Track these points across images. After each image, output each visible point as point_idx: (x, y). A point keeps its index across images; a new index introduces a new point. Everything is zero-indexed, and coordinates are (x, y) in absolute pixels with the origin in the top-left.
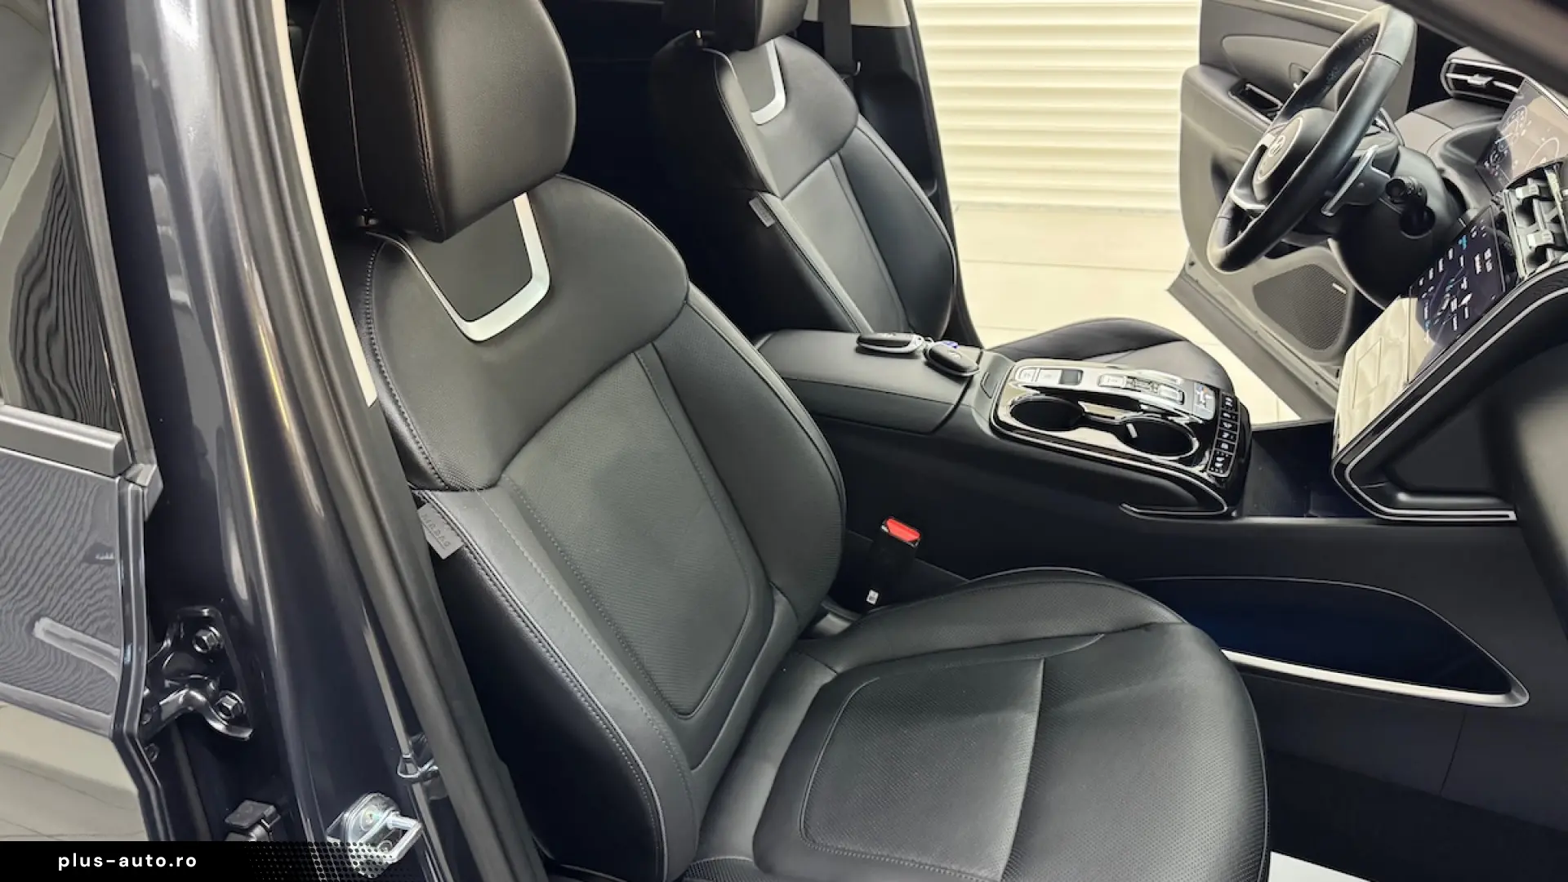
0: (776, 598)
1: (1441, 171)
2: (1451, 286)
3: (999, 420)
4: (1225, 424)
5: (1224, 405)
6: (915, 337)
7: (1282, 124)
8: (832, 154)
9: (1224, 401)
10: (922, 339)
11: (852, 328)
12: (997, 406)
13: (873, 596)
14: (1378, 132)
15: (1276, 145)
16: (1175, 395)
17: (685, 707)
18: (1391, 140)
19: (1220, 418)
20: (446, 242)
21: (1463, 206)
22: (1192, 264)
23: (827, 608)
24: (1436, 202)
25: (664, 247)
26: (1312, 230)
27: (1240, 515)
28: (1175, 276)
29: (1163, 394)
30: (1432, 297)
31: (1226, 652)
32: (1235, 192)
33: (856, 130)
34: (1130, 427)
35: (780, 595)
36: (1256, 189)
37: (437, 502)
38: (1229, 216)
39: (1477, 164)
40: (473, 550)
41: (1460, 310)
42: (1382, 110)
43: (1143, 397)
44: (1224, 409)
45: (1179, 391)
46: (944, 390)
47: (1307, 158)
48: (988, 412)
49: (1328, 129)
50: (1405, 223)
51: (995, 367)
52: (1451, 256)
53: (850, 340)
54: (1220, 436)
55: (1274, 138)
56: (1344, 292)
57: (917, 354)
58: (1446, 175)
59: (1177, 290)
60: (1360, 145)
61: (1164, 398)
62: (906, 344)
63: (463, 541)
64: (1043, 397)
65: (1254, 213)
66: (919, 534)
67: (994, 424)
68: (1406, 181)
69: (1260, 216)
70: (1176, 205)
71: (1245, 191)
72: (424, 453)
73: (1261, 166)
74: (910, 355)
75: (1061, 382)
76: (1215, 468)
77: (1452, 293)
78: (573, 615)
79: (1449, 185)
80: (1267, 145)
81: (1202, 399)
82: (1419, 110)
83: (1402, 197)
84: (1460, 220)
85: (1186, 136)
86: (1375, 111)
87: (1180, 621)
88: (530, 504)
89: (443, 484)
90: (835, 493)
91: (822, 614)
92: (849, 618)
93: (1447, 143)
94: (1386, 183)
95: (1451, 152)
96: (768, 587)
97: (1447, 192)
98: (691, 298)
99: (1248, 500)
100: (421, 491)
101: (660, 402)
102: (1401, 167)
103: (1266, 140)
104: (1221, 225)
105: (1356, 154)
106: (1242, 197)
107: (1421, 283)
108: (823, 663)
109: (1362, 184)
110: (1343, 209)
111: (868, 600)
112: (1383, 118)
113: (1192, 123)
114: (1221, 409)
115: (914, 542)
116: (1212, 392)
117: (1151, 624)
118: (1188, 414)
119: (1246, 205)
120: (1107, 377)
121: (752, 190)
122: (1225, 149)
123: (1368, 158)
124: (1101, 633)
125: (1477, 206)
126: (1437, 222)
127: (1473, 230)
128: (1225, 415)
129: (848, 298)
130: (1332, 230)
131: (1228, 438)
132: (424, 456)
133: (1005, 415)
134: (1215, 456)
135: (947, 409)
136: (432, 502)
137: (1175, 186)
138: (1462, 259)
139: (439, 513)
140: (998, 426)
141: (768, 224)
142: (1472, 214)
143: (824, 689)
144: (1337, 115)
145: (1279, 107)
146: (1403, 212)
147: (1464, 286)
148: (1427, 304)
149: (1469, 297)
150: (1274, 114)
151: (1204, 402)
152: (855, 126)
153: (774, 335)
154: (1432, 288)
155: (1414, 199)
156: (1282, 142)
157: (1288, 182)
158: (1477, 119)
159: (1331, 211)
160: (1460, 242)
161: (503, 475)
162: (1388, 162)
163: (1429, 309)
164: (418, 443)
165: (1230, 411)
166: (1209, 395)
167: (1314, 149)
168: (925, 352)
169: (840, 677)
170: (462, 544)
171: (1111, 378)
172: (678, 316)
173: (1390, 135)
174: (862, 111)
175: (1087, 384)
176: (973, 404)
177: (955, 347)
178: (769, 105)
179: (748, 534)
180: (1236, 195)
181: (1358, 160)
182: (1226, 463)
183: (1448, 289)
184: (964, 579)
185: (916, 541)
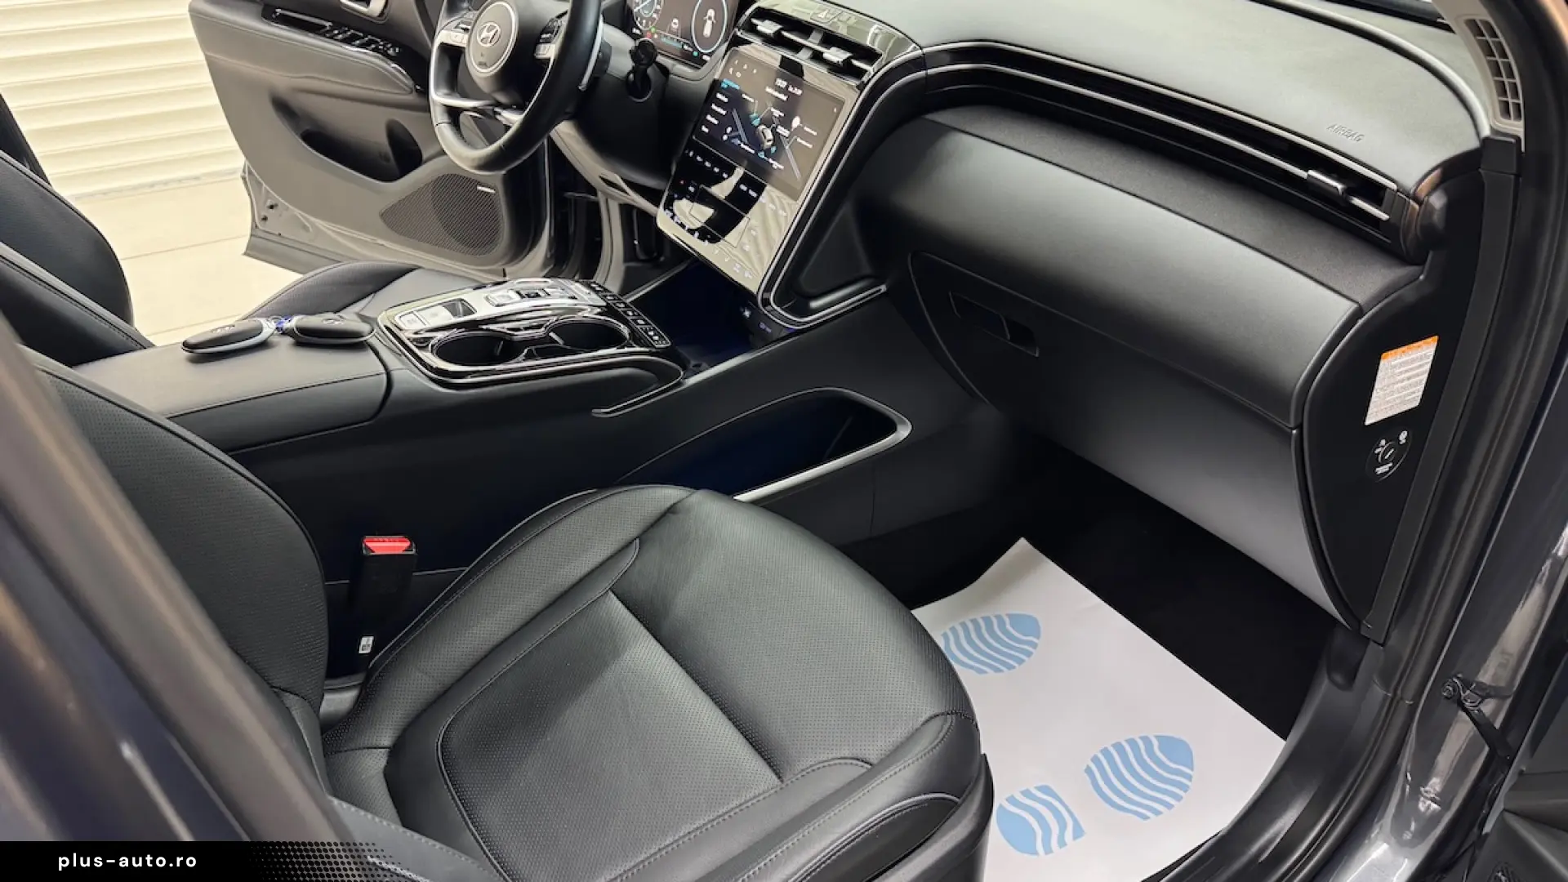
0: (288, 703)
2: (758, 119)
3: (443, 371)
4: (618, 305)
5: (597, 291)
9: (593, 288)
12: (420, 360)
13: (366, 644)
19: (609, 302)
22: (265, 218)
23: (321, 690)
32: (438, 96)
34: (553, 335)
35: (291, 696)
44: (602, 294)
50: (632, 87)
52: (724, 100)
54: (627, 315)
56: (492, 191)
59: (256, 251)
62: (258, 331)
66: (406, 539)
67: (435, 376)
71: (445, 92)
73: (473, 60)
75: (456, 315)
76: (656, 341)
77: (766, 123)
87: (687, 492)
91: (318, 700)
92: (353, 684)
96: (275, 695)
104: (446, 130)
106: (449, 98)
107: (706, 130)
108: (363, 746)
114: (599, 294)
115: (408, 550)
117: (669, 508)
119: (465, 104)
122: (286, 80)
124: (636, 539)
128: (609, 298)
131: (635, 315)
133: (443, 365)
134: (645, 332)
138: (745, 97)
154: (729, 129)
159: (586, 85)
160: (724, 85)
165: (607, 294)
169: (395, 751)
175: (485, 309)
176: (401, 366)
180: (442, 97)
182: (658, 334)
183: (755, 122)
185: (410, 546)
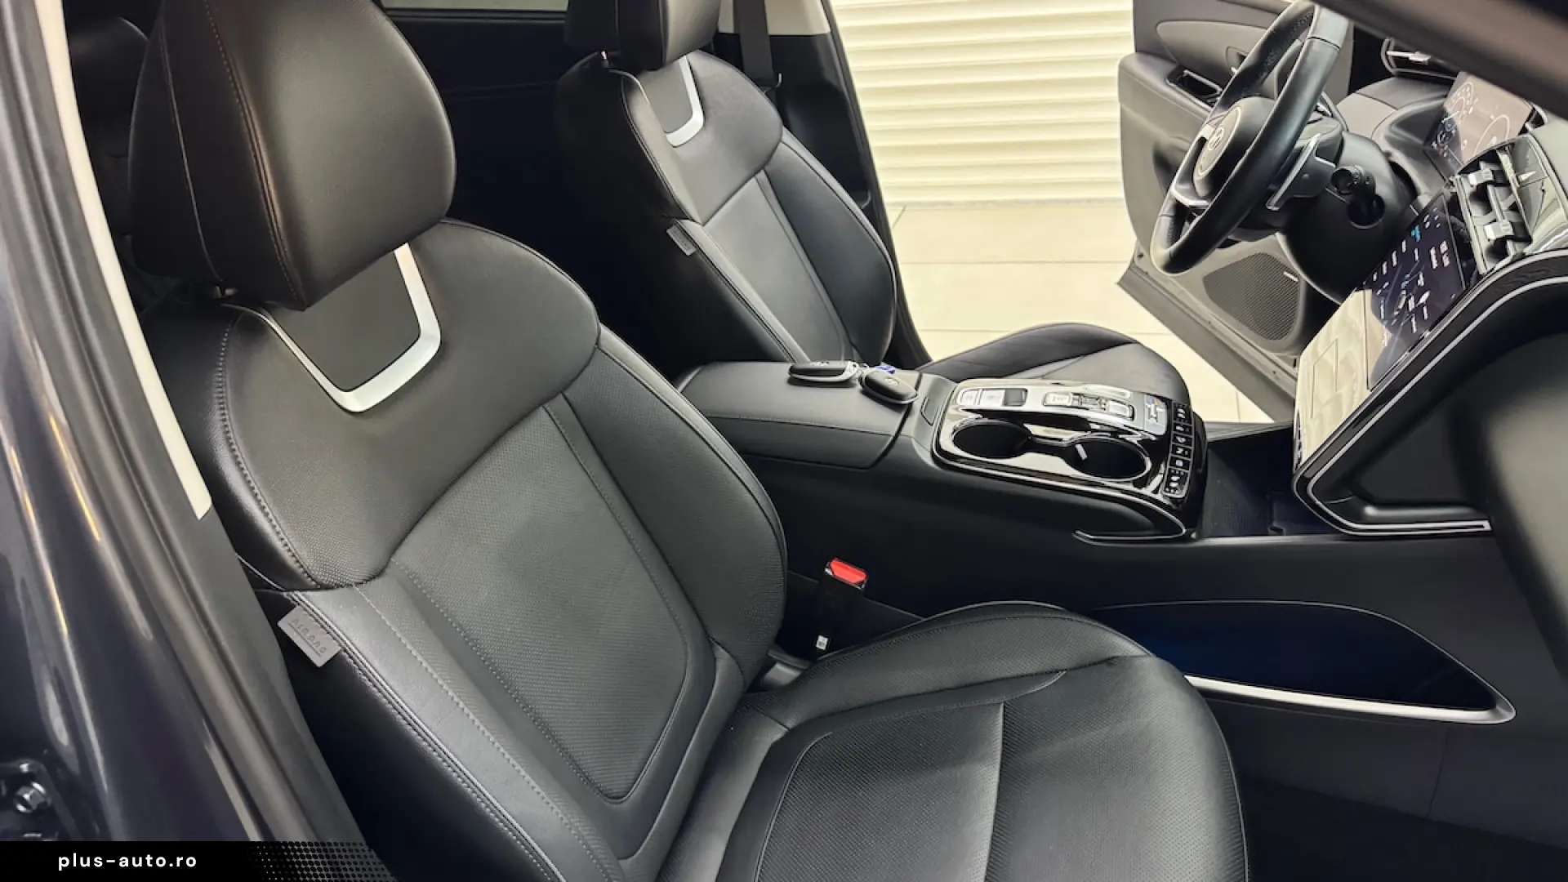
0: (717, 654)
1: (1387, 155)
2: (1407, 282)
3: (942, 450)
4: (1179, 439)
5: (1176, 417)
6: (850, 364)
7: (1219, 115)
8: (758, 171)
9: (1177, 413)
10: (857, 365)
11: (785, 356)
12: (939, 434)
13: (822, 642)
14: (1320, 119)
15: (1215, 138)
16: (1125, 411)
17: (616, 789)
18: (1334, 127)
19: (1173, 432)
20: (308, 310)
21: (1413, 192)
22: (1141, 256)
23: (775, 657)
24: (1385, 189)
25: (570, 291)
26: (1257, 226)
27: (1200, 537)
28: (1125, 267)
29: (1111, 410)
30: (1387, 294)
31: (1190, 679)
32: (1176, 188)
33: (781, 145)
34: (1079, 447)
35: (722, 650)
36: (1197, 186)
37: (309, 604)
38: (1172, 214)
39: (1425, 144)
40: (352, 654)
41: (1419, 309)
42: (1324, 95)
43: (1093, 415)
44: (1177, 422)
45: (1129, 406)
46: (883, 420)
47: (1248, 151)
48: (929, 443)
49: (1268, 119)
50: (1354, 212)
51: (935, 391)
52: (1404, 249)
53: (782, 370)
54: (1174, 452)
55: (1213, 130)
56: (1296, 280)
57: (853, 382)
58: (1392, 159)
59: (1126, 283)
60: (1303, 134)
61: (1112, 414)
62: (841, 372)
63: (340, 645)
64: (986, 420)
65: (1196, 210)
66: (864, 574)
67: (935, 452)
68: (1352, 170)
69: (1203, 214)
70: (1120, 193)
71: (1187, 187)
72: (289, 550)
73: (1201, 161)
74: (846, 384)
75: (1005, 404)
76: (1170, 488)
77: (1408, 289)
78: (472, 717)
79: (1396, 168)
80: (1207, 138)
81: (1152, 413)
82: (1360, 91)
83: (1349, 188)
84: (1411, 206)
85: (1127, 127)
86: (1317, 96)
87: (1143, 653)
88: (425, 588)
89: (314, 583)
90: (774, 537)
91: (769, 664)
92: (800, 667)
93: (1391, 125)
94: (1331, 174)
95: (1395, 133)
96: (708, 643)
97: (1394, 176)
98: (602, 343)
99: (1207, 519)
100: (291, 593)
101: (575, 456)
102: (1346, 154)
103: (1205, 132)
104: (1164, 223)
105: (1298, 145)
106: (1182, 192)
107: (1375, 278)
108: (771, 718)
109: (1306, 176)
110: (1288, 202)
111: (818, 646)
112: (1324, 102)
113: (1130, 112)
114: (1173, 421)
115: (860, 583)
116: (1163, 404)
117: (1113, 658)
118: (1137, 430)
119: (1189, 202)
120: (1052, 395)
121: (670, 218)
122: (1166, 138)
123: (1312, 147)
124: (1062, 671)
125: (1428, 190)
126: (1387, 209)
127: (1425, 219)
128: (1178, 428)
129: (780, 325)
130: (1280, 223)
131: (1183, 454)
132: (290, 554)
133: (948, 444)
134: (1170, 475)
135: (885, 441)
136: (302, 604)
137: (1118, 174)
138: (1416, 252)
139: (311, 615)
140: (940, 454)
141: (688, 253)
142: (1424, 200)
143: (775, 748)
144: (1277, 103)
145: (1218, 93)
146: (1351, 202)
147: (1421, 282)
148: (1382, 301)
149: (1426, 295)
150: (1213, 100)
151: (1155, 416)
152: (780, 140)
153: (702, 369)
154: (1387, 284)
155: (1362, 188)
156: (1222, 135)
157: (1230, 178)
158: (1420, 98)
159: (1276, 205)
160: (1413, 234)
161: (392, 560)
162: (1333, 150)
163: (1384, 308)
164: (282, 539)
165: (1182, 423)
166: (1160, 407)
167: (1256, 140)
168: (860, 379)
169: (791, 734)
170: (340, 648)
171: (1056, 396)
172: (589, 362)
173: (1334, 121)
174: (786, 123)
175: (1032, 405)
176: (912, 435)
177: (892, 372)
178: (684, 127)
179: (682, 588)
180: (1178, 191)
181: (1300, 151)
182: (1181, 482)
183: (1404, 285)
184: (920, 618)
185: (862, 582)
